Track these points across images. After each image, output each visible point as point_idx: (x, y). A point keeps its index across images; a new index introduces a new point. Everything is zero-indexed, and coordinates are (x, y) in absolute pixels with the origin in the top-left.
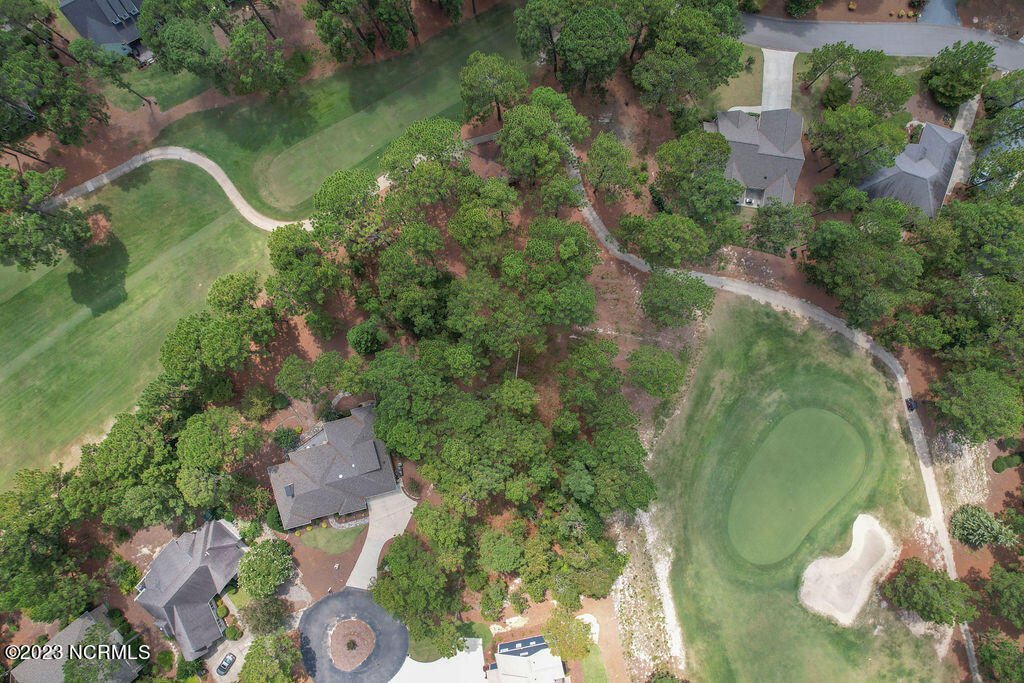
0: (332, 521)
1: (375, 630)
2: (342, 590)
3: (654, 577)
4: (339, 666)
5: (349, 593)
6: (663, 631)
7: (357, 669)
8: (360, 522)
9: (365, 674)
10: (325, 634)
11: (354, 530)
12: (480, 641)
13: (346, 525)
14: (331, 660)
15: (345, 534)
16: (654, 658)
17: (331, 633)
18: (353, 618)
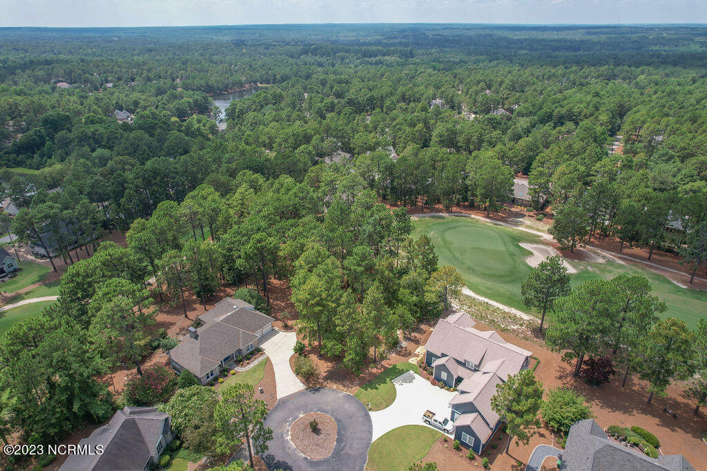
0: (238, 369)
1: (326, 412)
2: (276, 403)
3: (468, 297)
4: (317, 457)
5: (284, 401)
6: (505, 313)
7: (335, 450)
8: (261, 359)
9: (347, 449)
10: (284, 442)
11: (260, 364)
12: (412, 372)
13: (252, 365)
14: (306, 459)
15: (254, 370)
16: (521, 325)
17: (289, 437)
18: (301, 416)
